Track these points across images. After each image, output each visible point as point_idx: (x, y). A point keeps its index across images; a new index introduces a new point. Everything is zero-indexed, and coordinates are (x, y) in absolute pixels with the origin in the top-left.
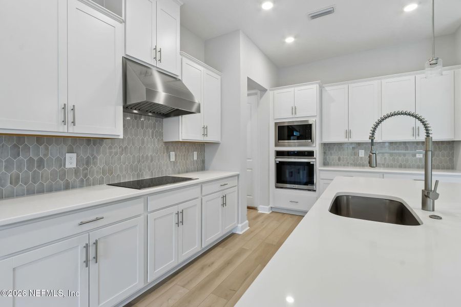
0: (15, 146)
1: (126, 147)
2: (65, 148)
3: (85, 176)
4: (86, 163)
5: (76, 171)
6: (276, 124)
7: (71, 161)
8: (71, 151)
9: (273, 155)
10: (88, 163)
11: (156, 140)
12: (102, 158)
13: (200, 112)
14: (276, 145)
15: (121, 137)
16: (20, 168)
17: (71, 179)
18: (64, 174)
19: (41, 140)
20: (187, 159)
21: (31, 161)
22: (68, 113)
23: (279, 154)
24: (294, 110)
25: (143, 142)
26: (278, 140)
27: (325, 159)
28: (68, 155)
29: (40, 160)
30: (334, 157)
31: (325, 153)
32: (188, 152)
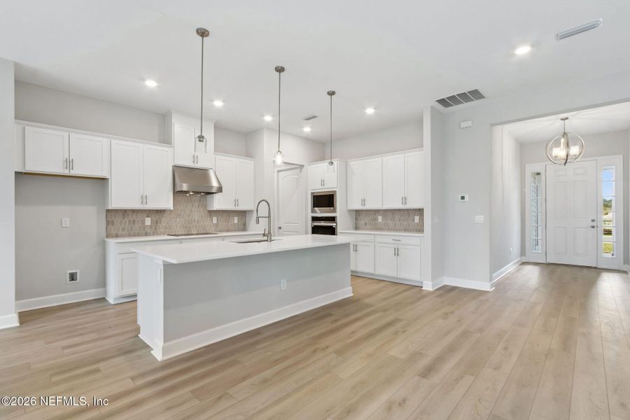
0: (123, 214)
1: (180, 214)
2: (146, 215)
3: (156, 229)
4: (156, 223)
5: (151, 227)
6: (312, 193)
7: (148, 221)
8: (147, 217)
9: (310, 219)
10: (157, 223)
11: (202, 209)
12: (165, 220)
13: (222, 192)
14: (312, 212)
15: (172, 209)
16: (125, 224)
17: (148, 230)
18: (145, 227)
19: (133, 211)
20: (228, 222)
21: (130, 221)
22: (144, 199)
23: (314, 219)
24: (323, 183)
25: (191, 211)
26: (314, 207)
27: (356, 224)
28: (147, 218)
29: (134, 221)
30: (362, 222)
31: (356, 218)
32: (229, 217)
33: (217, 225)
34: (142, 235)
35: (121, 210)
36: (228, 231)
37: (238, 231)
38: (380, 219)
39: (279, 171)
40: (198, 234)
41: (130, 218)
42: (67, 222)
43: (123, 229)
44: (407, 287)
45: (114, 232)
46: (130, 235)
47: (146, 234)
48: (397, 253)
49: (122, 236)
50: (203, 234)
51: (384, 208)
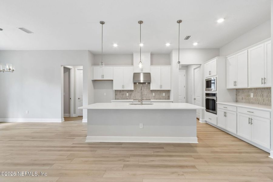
3: (130, 97)
4: (130, 95)
5: (128, 96)
6: (206, 80)
9: (205, 95)
11: (148, 90)
12: (133, 94)
14: (206, 91)
15: (133, 90)
16: (120, 95)
18: (126, 96)
19: (123, 91)
20: (160, 95)
22: (123, 86)
23: (207, 95)
24: (210, 73)
26: (206, 88)
27: (236, 98)
28: (127, 93)
29: (123, 94)
30: (240, 97)
31: (236, 95)
32: (161, 93)
33: (155, 96)
34: (126, 99)
35: (119, 90)
36: (160, 99)
37: (165, 99)
38: (252, 95)
39: (195, 69)
40: (146, 100)
41: (122, 93)
42: (105, 94)
43: (120, 97)
44: (259, 151)
45: (117, 98)
46: (122, 99)
47: (127, 99)
48: (250, 121)
49: (120, 99)
50: (148, 100)
51: (249, 87)
